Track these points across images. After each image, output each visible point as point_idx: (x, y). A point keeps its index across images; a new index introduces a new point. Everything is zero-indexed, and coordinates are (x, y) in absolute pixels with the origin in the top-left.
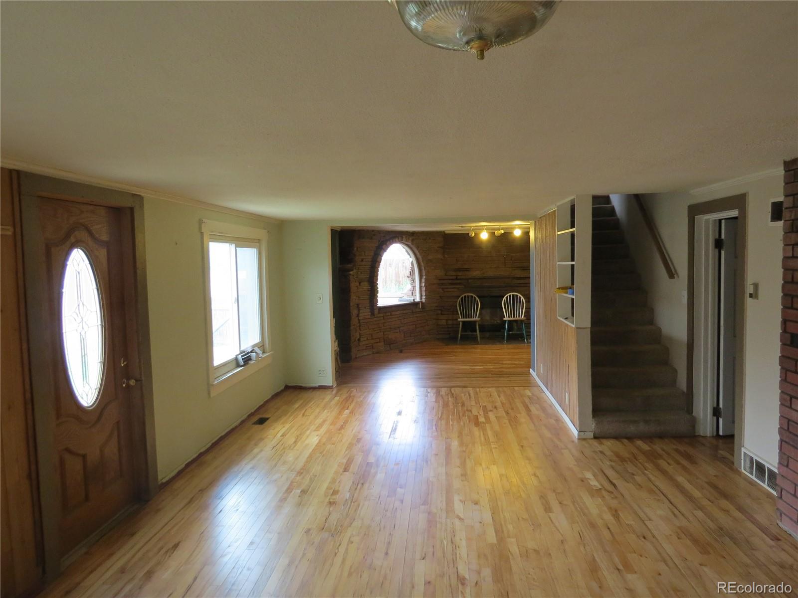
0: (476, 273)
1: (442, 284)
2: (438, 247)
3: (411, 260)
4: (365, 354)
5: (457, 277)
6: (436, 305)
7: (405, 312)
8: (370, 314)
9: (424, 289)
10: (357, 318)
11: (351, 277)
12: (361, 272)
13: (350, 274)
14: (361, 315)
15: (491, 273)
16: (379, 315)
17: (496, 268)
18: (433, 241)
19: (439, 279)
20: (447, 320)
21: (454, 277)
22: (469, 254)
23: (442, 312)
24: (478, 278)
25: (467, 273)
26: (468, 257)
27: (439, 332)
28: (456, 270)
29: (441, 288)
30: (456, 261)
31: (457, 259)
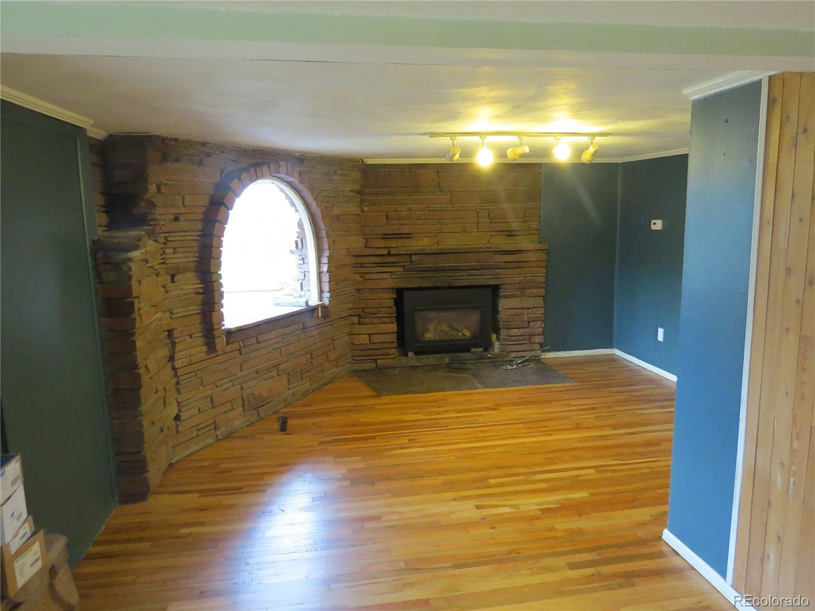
0: (424, 243)
1: (362, 265)
2: (350, 191)
3: (296, 217)
4: (195, 448)
5: (389, 251)
6: (351, 305)
7: (288, 330)
8: (205, 348)
9: (326, 278)
10: (170, 364)
11: (134, 266)
12: (174, 249)
13: (130, 260)
14: (177, 356)
15: (451, 243)
16: (229, 348)
17: (463, 233)
18: (342, 178)
19: (355, 256)
20: (370, 334)
21: (385, 252)
22: (410, 206)
23: (360, 319)
24: (431, 252)
25: (407, 242)
26: (409, 212)
27: (355, 358)
28: (386, 237)
29: (358, 273)
30: (385, 218)
31: (387, 215)
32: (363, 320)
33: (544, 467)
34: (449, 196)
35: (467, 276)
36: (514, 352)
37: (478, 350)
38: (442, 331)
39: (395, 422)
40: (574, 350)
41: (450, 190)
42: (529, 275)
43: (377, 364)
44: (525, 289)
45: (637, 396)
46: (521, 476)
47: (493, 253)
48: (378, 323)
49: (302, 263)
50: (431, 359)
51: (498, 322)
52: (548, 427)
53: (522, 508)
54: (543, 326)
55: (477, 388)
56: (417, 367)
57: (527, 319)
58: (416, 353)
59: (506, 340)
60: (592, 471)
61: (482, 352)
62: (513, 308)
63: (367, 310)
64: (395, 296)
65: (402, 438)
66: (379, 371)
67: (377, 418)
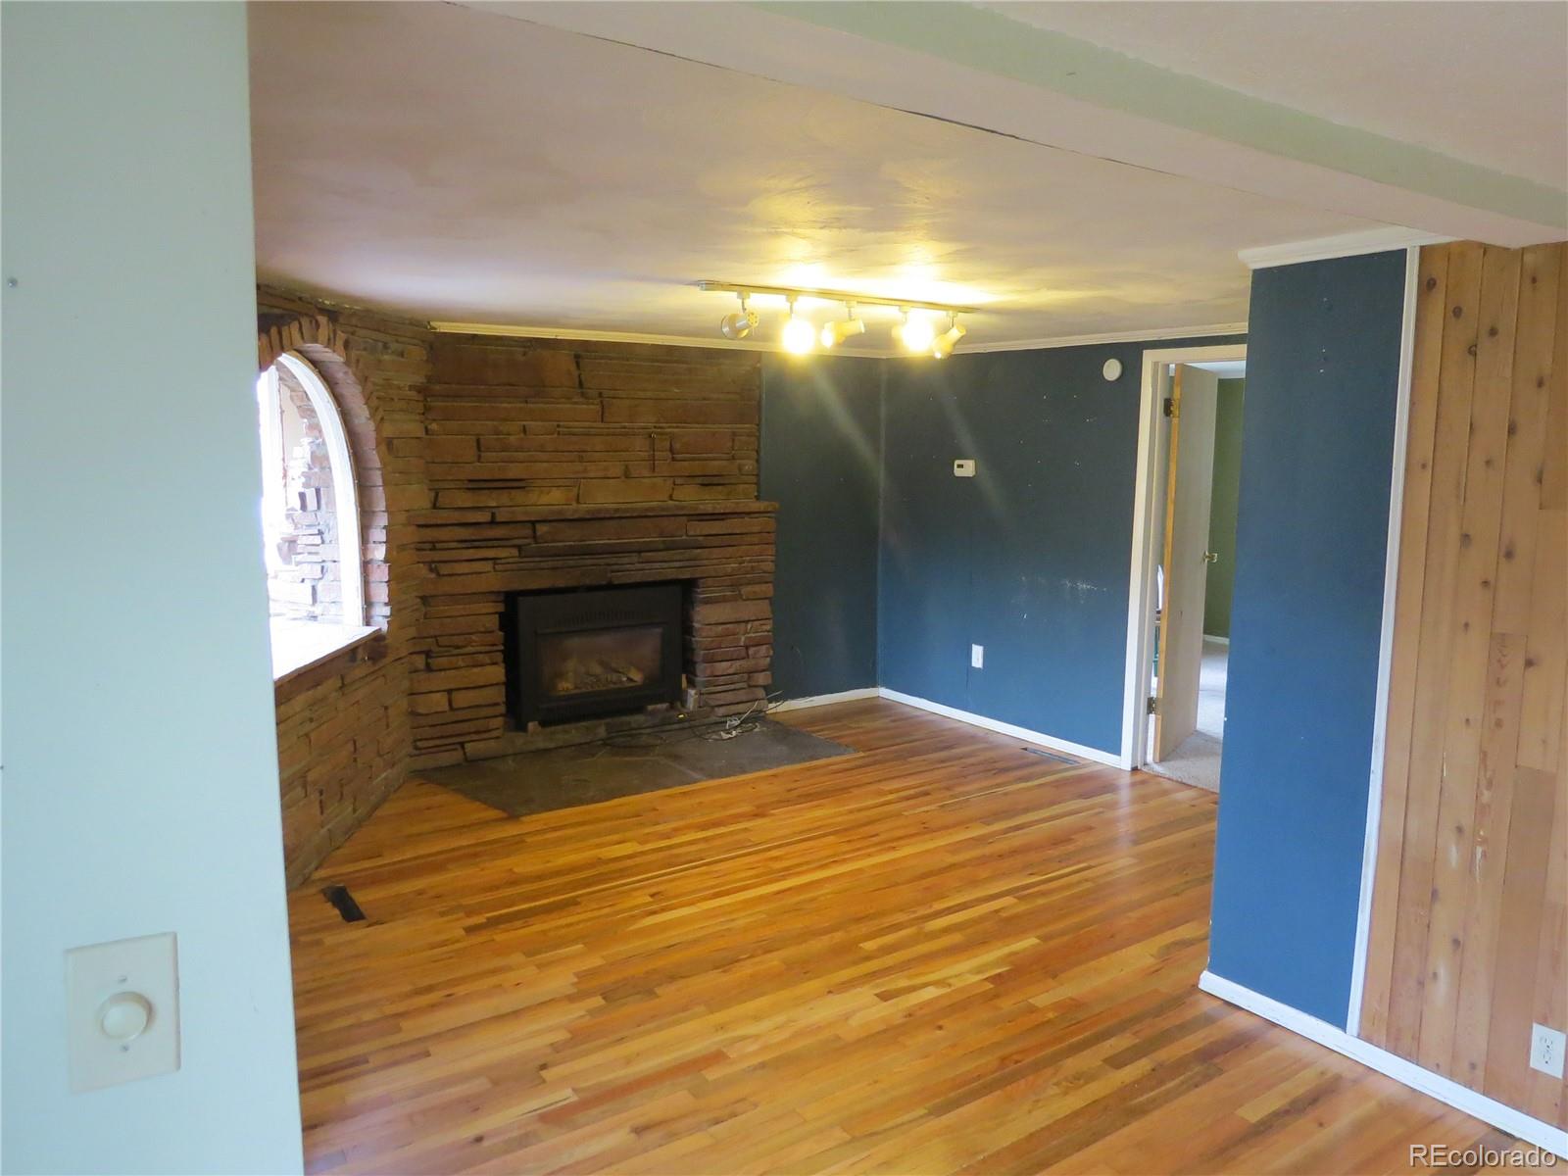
0: (551, 499)
1: (434, 546)
2: (411, 388)
5: (493, 514)
6: (412, 632)
15: (607, 498)
17: (623, 478)
18: (394, 357)
19: (419, 526)
20: (450, 691)
21: (484, 517)
22: (525, 423)
23: (430, 661)
24: (576, 516)
25: (519, 497)
26: (522, 435)
27: (419, 744)
28: (476, 485)
29: (423, 562)
30: (475, 448)
31: (478, 441)
32: (435, 662)
33: (931, 907)
34: (598, 407)
35: (639, 563)
36: (722, 705)
37: (659, 706)
38: (588, 674)
39: (592, 865)
40: (818, 695)
41: (600, 395)
42: (748, 558)
43: (465, 753)
44: (741, 585)
45: (973, 765)
46: (906, 927)
47: (685, 518)
48: (468, 666)
49: (319, 542)
50: (573, 733)
51: (693, 650)
52: (876, 835)
53: (958, 984)
54: (771, 653)
55: (695, 781)
56: (547, 750)
57: (745, 642)
58: (544, 724)
59: (708, 684)
60: (1008, 900)
61: (667, 710)
62: (721, 621)
63: (443, 641)
64: (501, 608)
65: (635, 894)
66: (472, 765)
67: (548, 862)
